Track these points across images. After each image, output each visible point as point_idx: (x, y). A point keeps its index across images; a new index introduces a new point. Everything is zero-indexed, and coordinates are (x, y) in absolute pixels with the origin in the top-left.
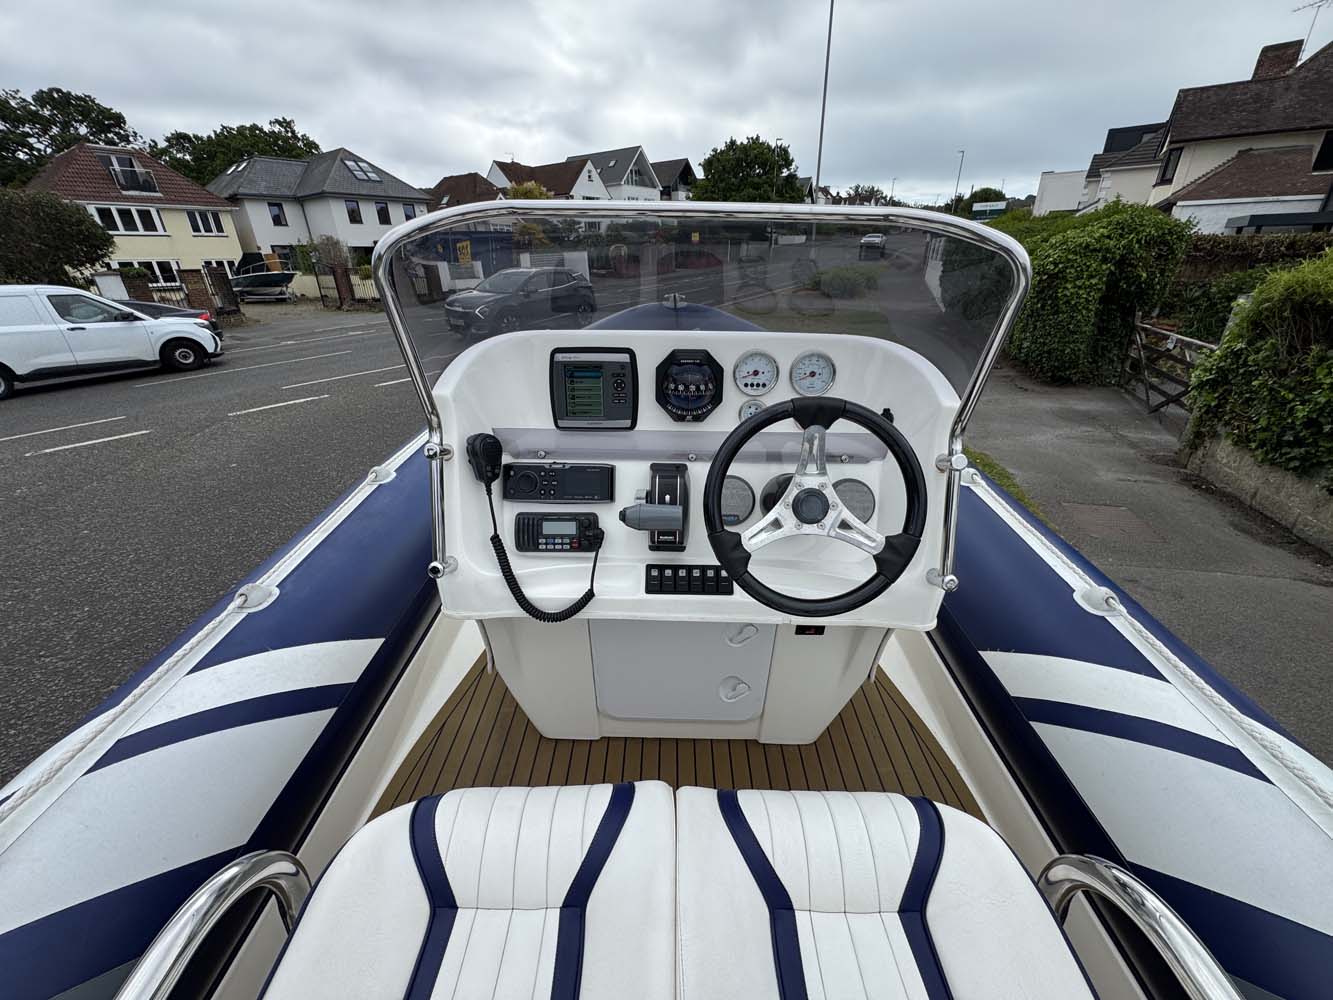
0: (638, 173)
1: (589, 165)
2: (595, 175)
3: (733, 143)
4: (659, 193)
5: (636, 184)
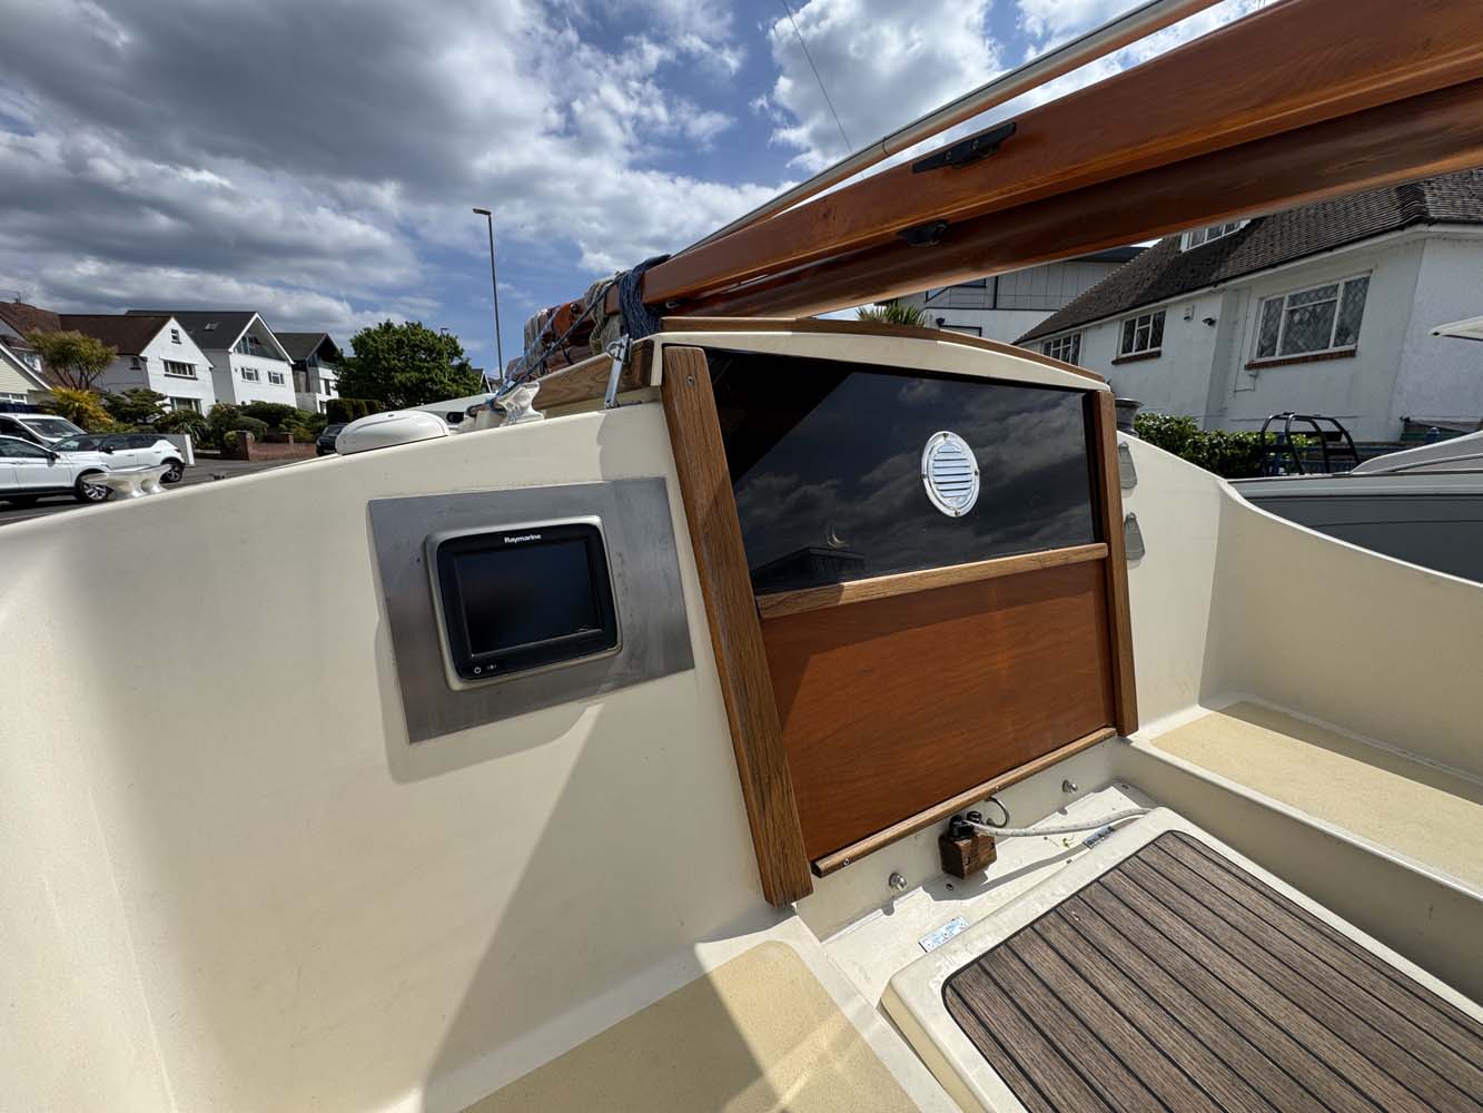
0: (255, 341)
1: (173, 324)
2: (183, 335)
3: (389, 326)
4: (290, 369)
5: (253, 353)
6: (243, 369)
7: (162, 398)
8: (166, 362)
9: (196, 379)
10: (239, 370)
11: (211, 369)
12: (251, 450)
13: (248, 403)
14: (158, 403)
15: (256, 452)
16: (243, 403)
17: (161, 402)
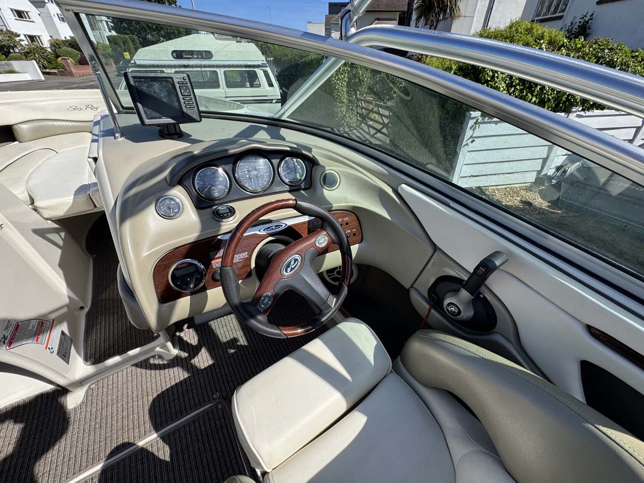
6: (58, 15)
7: (19, 36)
8: (12, 10)
9: (34, 22)
10: (56, 15)
11: (39, 15)
12: (74, 70)
13: (68, 38)
14: (17, 39)
15: (76, 71)
16: (65, 38)
17: (18, 38)
